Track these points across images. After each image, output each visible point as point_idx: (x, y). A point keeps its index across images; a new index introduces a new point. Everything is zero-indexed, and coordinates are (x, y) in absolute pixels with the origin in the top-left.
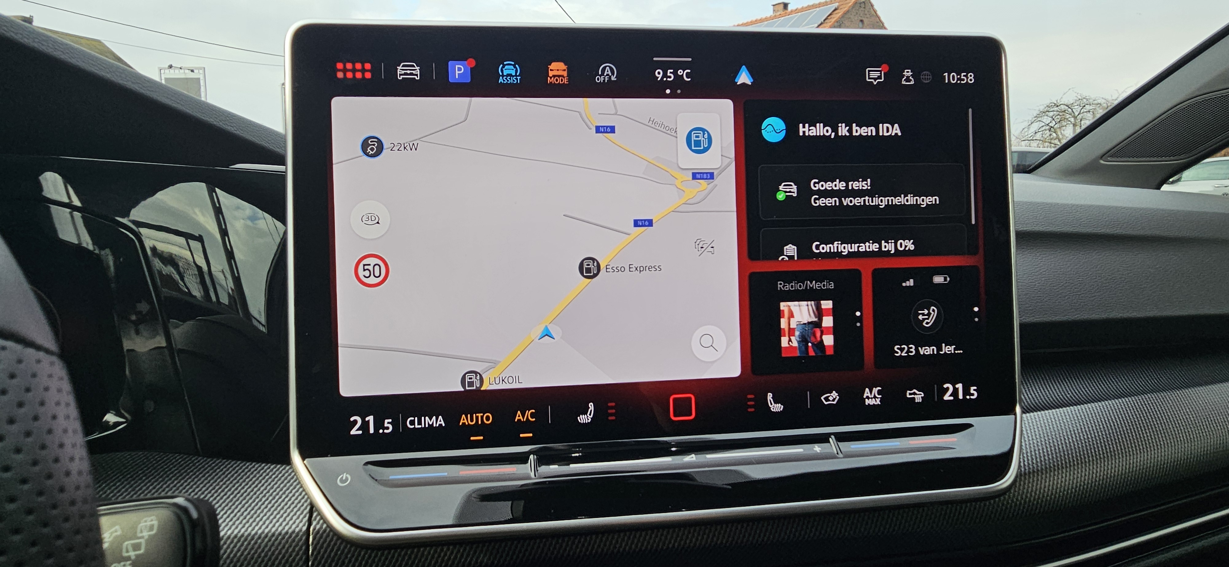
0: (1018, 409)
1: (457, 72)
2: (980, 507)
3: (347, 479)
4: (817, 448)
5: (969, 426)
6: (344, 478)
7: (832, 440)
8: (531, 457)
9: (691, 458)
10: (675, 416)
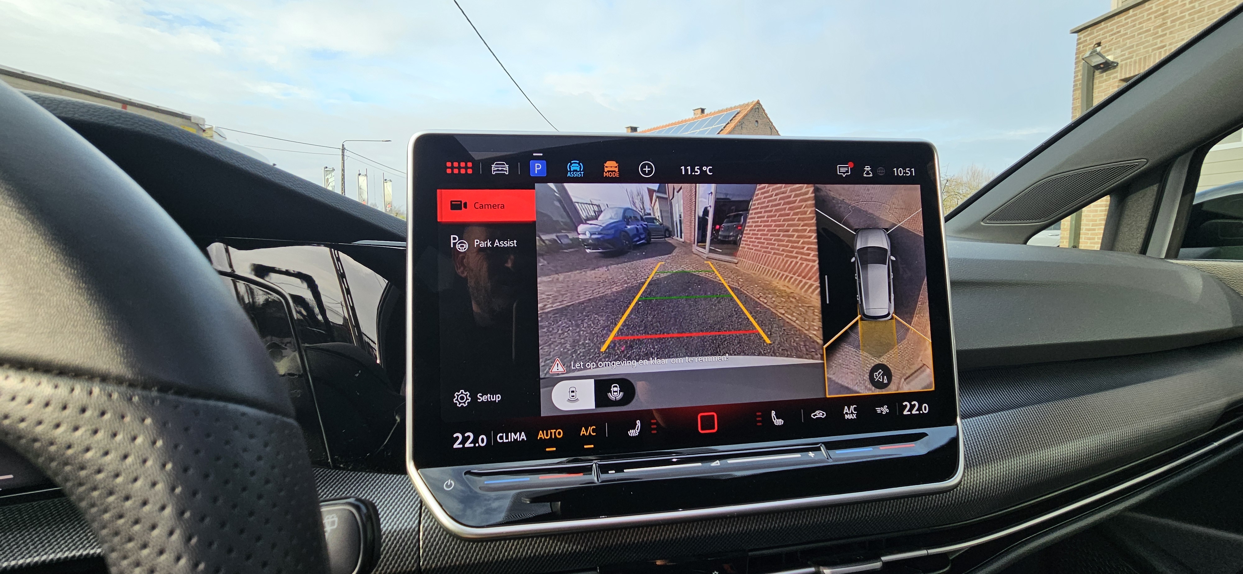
0: (959, 420)
1: (536, 169)
3: (451, 484)
4: (812, 454)
5: (925, 434)
7: (823, 448)
8: (594, 465)
9: (717, 463)
10: (702, 429)
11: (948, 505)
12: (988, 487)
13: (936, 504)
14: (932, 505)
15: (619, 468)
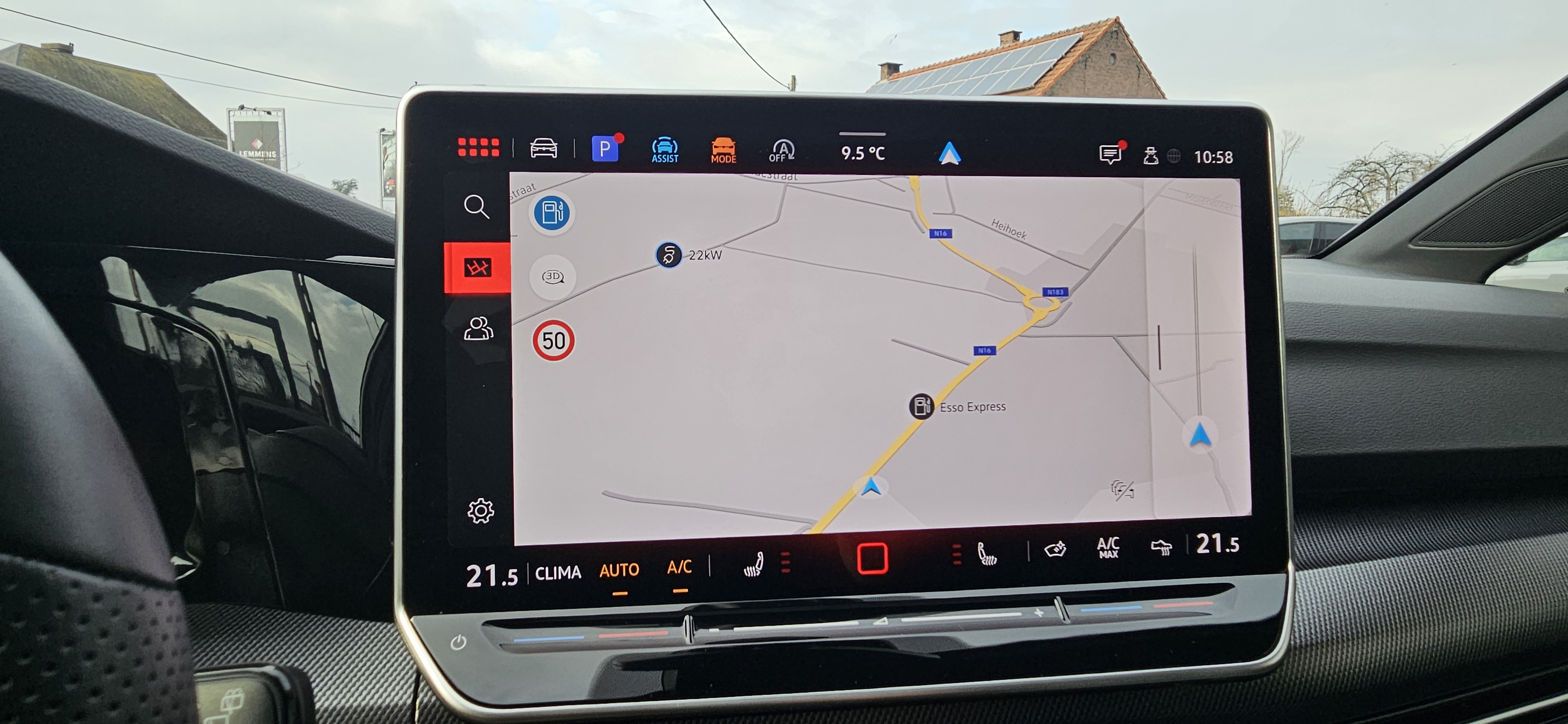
0: (1290, 566)
1: (602, 149)
2: (1243, 688)
3: (462, 641)
4: (1039, 612)
5: (1228, 586)
6: (459, 641)
7: (1058, 601)
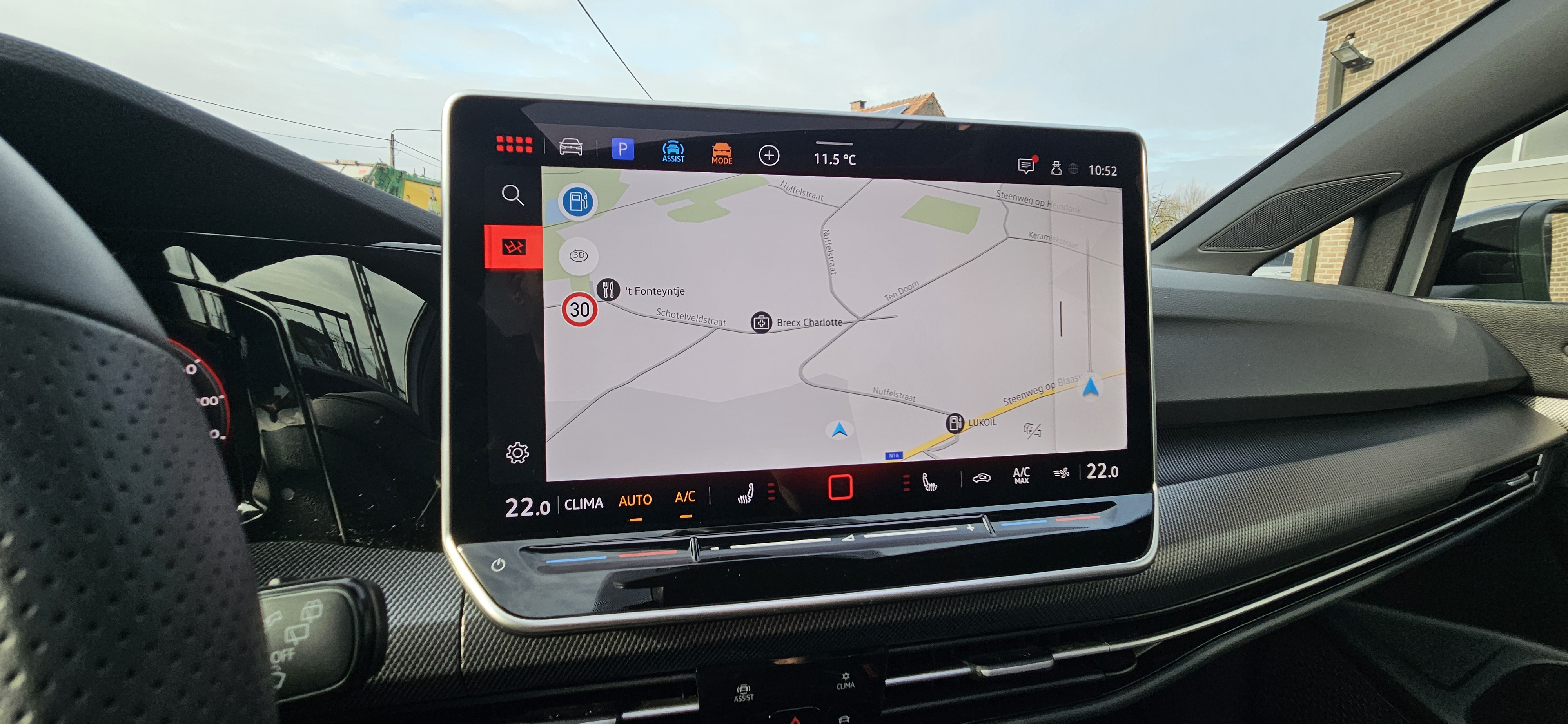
8: (692, 540)
9: (850, 538)
10: (833, 496)
11: (1136, 590)
12: (1187, 568)
13: (1122, 590)
14: (1117, 591)
15: (724, 544)
